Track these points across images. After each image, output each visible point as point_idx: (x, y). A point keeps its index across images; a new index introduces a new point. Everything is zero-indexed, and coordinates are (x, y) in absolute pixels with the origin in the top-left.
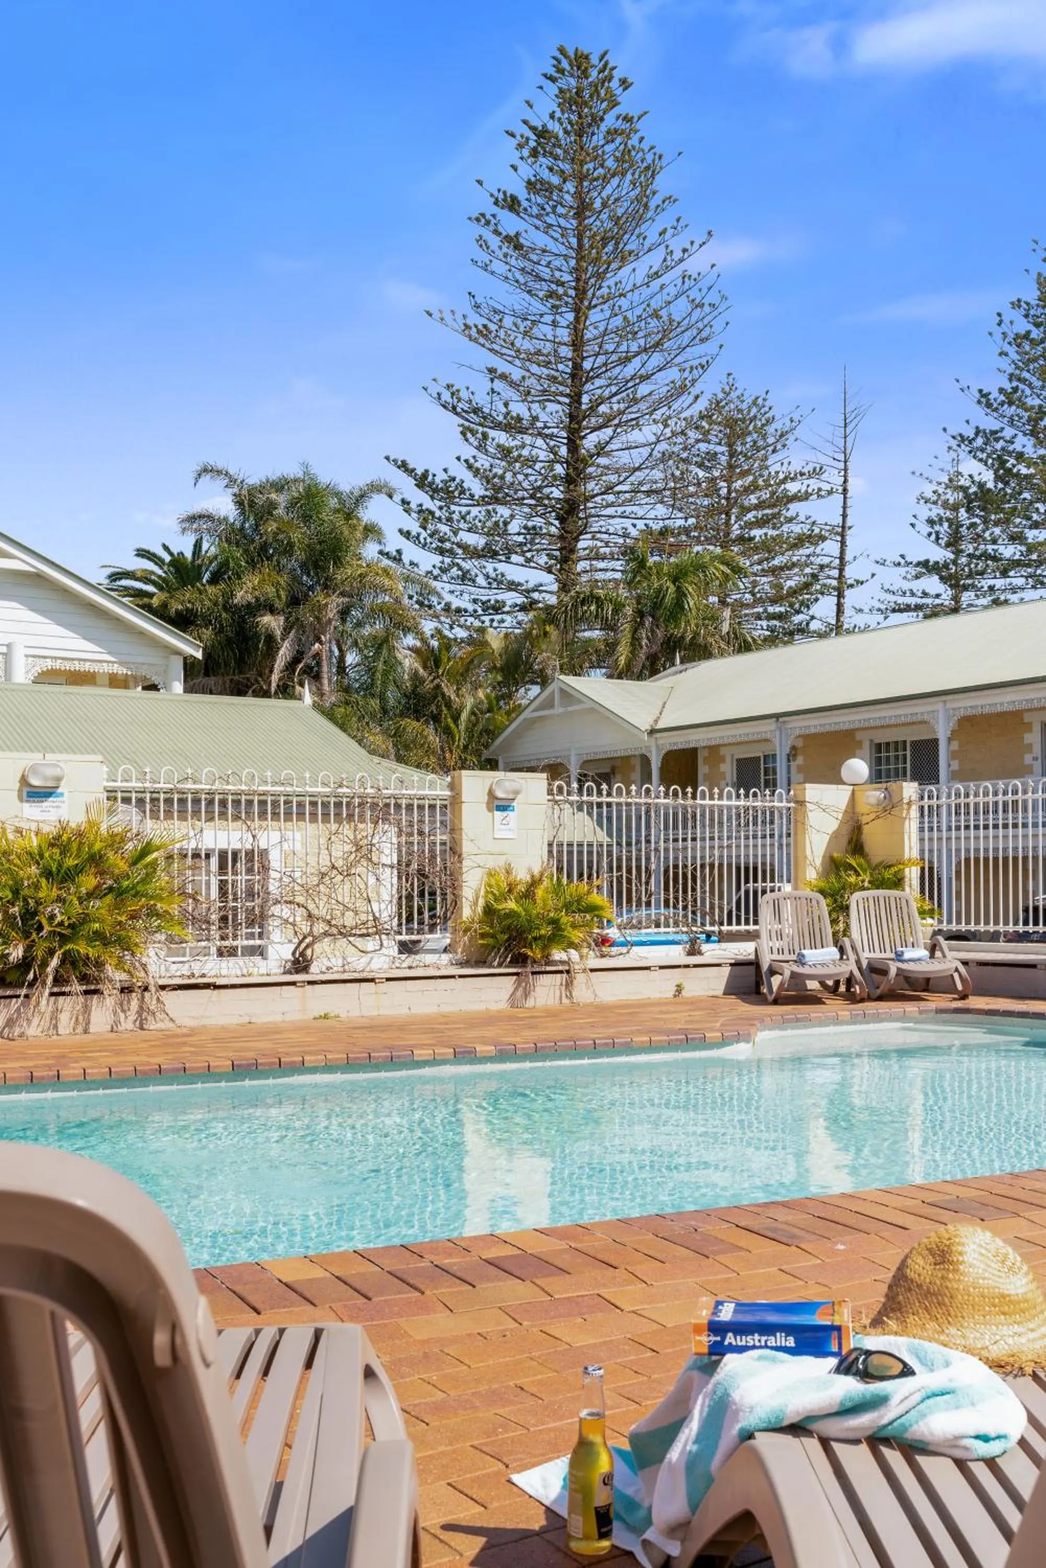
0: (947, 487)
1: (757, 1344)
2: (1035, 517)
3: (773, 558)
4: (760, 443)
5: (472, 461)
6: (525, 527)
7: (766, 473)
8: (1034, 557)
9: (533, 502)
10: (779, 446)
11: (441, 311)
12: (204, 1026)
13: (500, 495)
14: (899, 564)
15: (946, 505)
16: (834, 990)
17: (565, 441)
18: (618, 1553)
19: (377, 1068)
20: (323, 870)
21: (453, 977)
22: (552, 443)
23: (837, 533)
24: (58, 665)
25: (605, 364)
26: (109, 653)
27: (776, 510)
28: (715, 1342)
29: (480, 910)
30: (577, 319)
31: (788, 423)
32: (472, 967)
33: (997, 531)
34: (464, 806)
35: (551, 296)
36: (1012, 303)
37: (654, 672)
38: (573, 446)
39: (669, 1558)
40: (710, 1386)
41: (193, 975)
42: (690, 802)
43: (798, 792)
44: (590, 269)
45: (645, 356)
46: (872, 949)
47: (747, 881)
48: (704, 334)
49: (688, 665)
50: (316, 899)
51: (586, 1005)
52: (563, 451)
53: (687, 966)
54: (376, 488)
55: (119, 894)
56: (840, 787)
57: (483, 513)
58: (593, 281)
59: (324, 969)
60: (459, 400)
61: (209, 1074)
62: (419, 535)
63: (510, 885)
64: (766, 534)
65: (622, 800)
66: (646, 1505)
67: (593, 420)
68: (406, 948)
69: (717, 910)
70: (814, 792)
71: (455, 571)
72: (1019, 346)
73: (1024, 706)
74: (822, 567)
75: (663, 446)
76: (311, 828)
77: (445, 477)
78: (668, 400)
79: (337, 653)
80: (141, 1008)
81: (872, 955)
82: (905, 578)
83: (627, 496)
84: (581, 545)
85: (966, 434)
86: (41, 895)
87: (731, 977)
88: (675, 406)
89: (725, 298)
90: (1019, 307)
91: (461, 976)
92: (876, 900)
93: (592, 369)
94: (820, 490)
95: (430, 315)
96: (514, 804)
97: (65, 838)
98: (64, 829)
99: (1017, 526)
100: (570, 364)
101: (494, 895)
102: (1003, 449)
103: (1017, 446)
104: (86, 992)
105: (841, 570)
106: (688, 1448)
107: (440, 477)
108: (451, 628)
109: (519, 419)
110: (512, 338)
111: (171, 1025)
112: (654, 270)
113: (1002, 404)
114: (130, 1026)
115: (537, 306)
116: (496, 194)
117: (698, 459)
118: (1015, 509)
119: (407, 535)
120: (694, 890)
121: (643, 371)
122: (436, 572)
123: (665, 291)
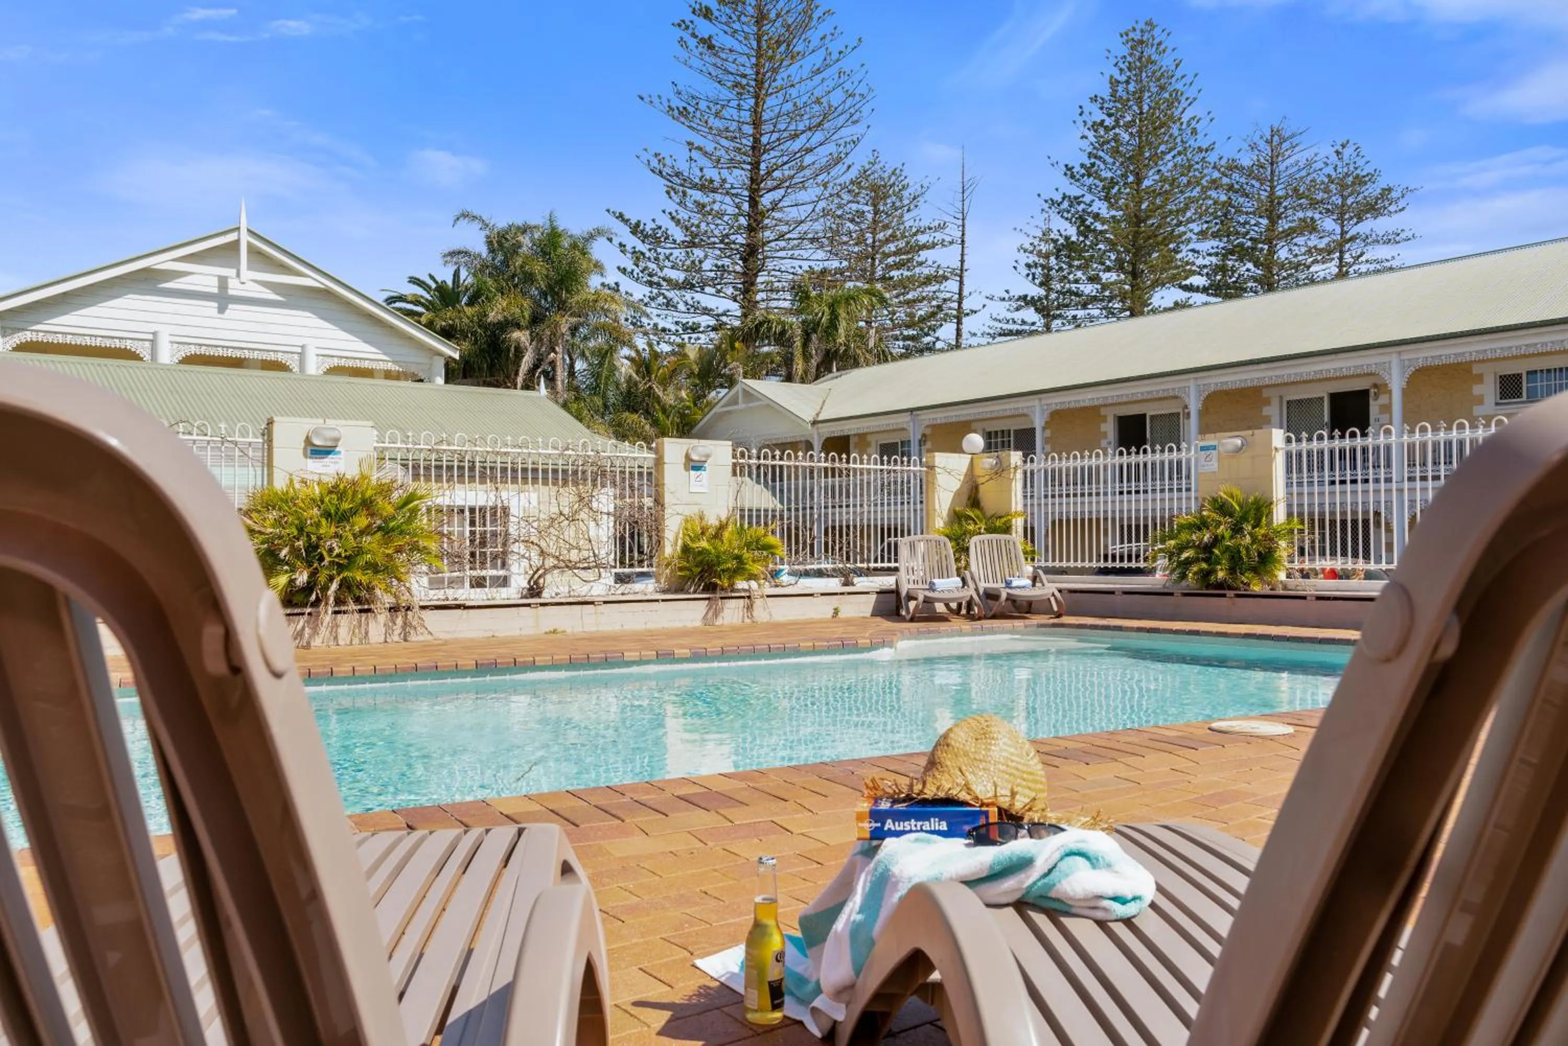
0: (1041, 240)
1: (914, 828)
2: (1108, 263)
3: (908, 293)
4: (898, 204)
5: (674, 214)
6: (716, 266)
7: (902, 227)
8: (1107, 293)
9: (722, 246)
10: (912, 207)
11: (650, 96)
12: (456, 639)
13: (697, 241)
14: (1004, 299)
15: (1040, 254)
16: (957, 612)
17: (747, 199)
18: (788, 1022)
19: (595, 666)
20: (553, 516)
21: (657, 601)
22: (737, 200)
23: (956, 275)
24: (343, 362)
25: (778, 139)
26: (385, 354)
27: (910, 256)
28: (876, 828)
29: (679, 548)
30: (757, 104)
31: (920, 189)
32: (672, 593)
33: (1079, 274)
34: (666, 466)
35: (736, 86)
36: (1091, 99)
37: (817, 377)
38: (754, 203)
39: (835, 1022)
40: (872, 865)
41: (447, 599)
42: (845, 465)
43: (930, 460)
44: (767, 65)
45: (809, 134)
46: (987, 580)
47: (889, 536)
48: (855, 118)
49: (843, 372)
50: (548, 539)
51: (762, 623)
52: (746, 206)
53: (842, 594)
54: (599, 232)
55: (386, 532)
56: (962, 455)
57: (683, 254)
58: (769, 74)
59: (553, 595)
60: (664, 165)
61: (457, 671)
62: (633, 271)
63: (702, 528)
64: (902, 275)
65: (792, 463)
66: (814, 979)
67: (769, 183)
68: (621, 579)
69: (866, 551)
70: (941, 459)
71: (661, 300)
72: (1096, 131)
73: (1101, 402)
74: (945, 300)
75: (822, 204)
76: (543, 489)
77: (654, 226)
78: (827, 168)
79: (568, 361)
80: (405, 624)
81: (987, 585)
82: (1008, 310)
83: (796, 242)
84: (759, 280)
85: (1055, 199)
86: (322, 531)
87: (877, 602)
88: (833, 173)
89: (870, 90)
90: (1096, 101)
91: (663, 600)
92: (990, 542)
93: (768, 143)
94: (943, 240)
95: (642, 99)
96: (706, 465)
97: (342, 486)
98: (341, 479)
99: (1093, 270)
100: (751, 139)
101: (690, 537)
102: (1083, 210)
103: (1094, 208)
104: (361, 611)
105: (960, 303)
106: (852, 919)
107: (650, 226)
108: (658, 343)
109: (712, 181)
110: (706, 117)
111: (429, 637)
112: (815, 68)
113: (1083, 176)
114: (396, 638)
115: (726, 94)
116: (694, 5)
117: (850, 216)
118: (1092, 256)
119: (624, 271)
120: (848, 535)
121: (808, 145)
122: (646, 300)
123: (825, 84)
